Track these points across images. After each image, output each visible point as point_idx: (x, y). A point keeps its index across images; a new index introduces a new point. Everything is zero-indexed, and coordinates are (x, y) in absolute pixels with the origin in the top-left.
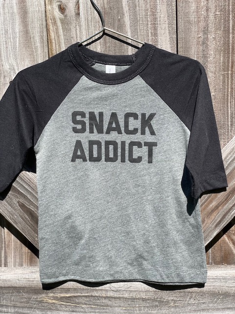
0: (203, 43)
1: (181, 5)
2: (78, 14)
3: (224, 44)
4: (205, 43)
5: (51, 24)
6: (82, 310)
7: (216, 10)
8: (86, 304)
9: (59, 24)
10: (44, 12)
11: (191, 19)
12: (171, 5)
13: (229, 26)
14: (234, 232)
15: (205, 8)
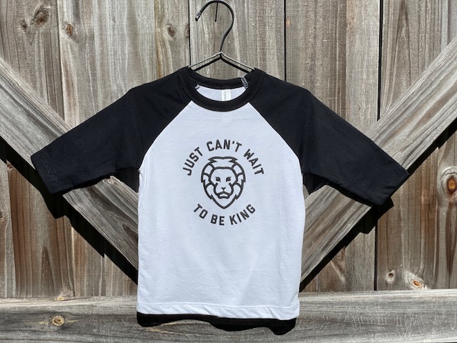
0: (311, 69)
1: (290, 32)
2: (188, 37)
3: (331, 70)
4: (312, 69)
5: (159, 46)
6: (186, 339)
7: (323, 38)
8: (190, 333)
9: (168, 46)
10: (154, 35)
11: (299, 45)
12: (280, 31)
13: (336, 54)
14: (342, 257)
15: (312, 36)
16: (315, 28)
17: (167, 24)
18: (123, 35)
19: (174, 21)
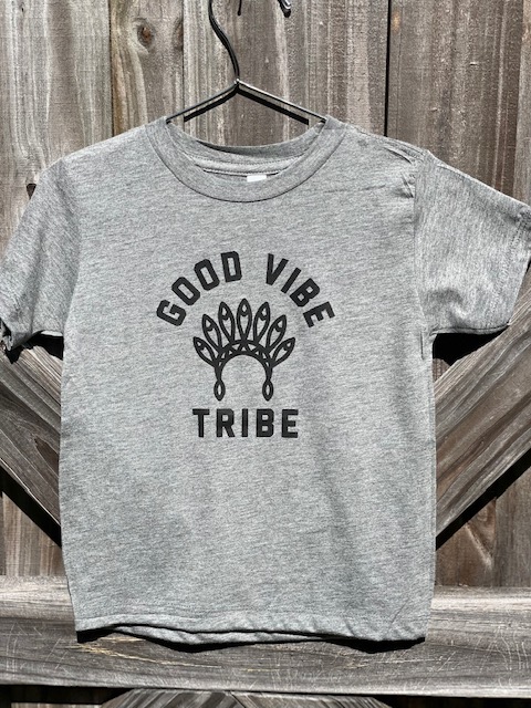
0: (441, 124)
1: (398, 41)
2: (180, 48)
3: (484, 127)
4: (443, 124)
5: (119, 66)
6: (162, 671)
7: (471, 57)
8: (170, 659)
9: (138, 67)
10: (106, 42)
11: (418, 72)
12: (378, 39)
13: (496, 92)
14: (489, 519)
15: (448, 51)
16: (454, 34)
17: (136, 19)
18: (40, 40)
19: (151, 12)
